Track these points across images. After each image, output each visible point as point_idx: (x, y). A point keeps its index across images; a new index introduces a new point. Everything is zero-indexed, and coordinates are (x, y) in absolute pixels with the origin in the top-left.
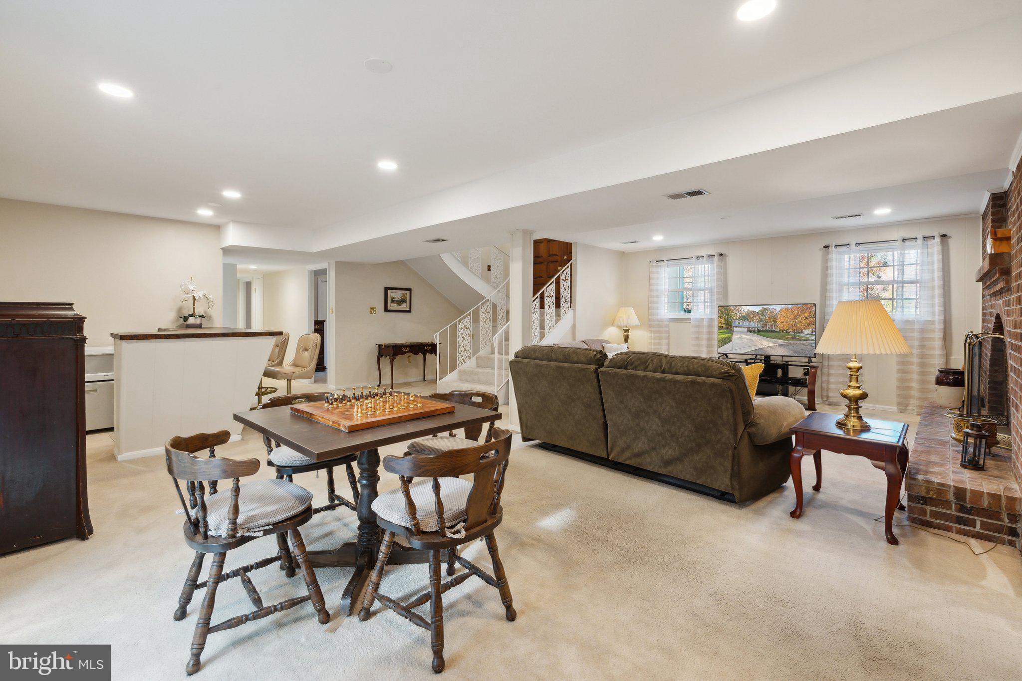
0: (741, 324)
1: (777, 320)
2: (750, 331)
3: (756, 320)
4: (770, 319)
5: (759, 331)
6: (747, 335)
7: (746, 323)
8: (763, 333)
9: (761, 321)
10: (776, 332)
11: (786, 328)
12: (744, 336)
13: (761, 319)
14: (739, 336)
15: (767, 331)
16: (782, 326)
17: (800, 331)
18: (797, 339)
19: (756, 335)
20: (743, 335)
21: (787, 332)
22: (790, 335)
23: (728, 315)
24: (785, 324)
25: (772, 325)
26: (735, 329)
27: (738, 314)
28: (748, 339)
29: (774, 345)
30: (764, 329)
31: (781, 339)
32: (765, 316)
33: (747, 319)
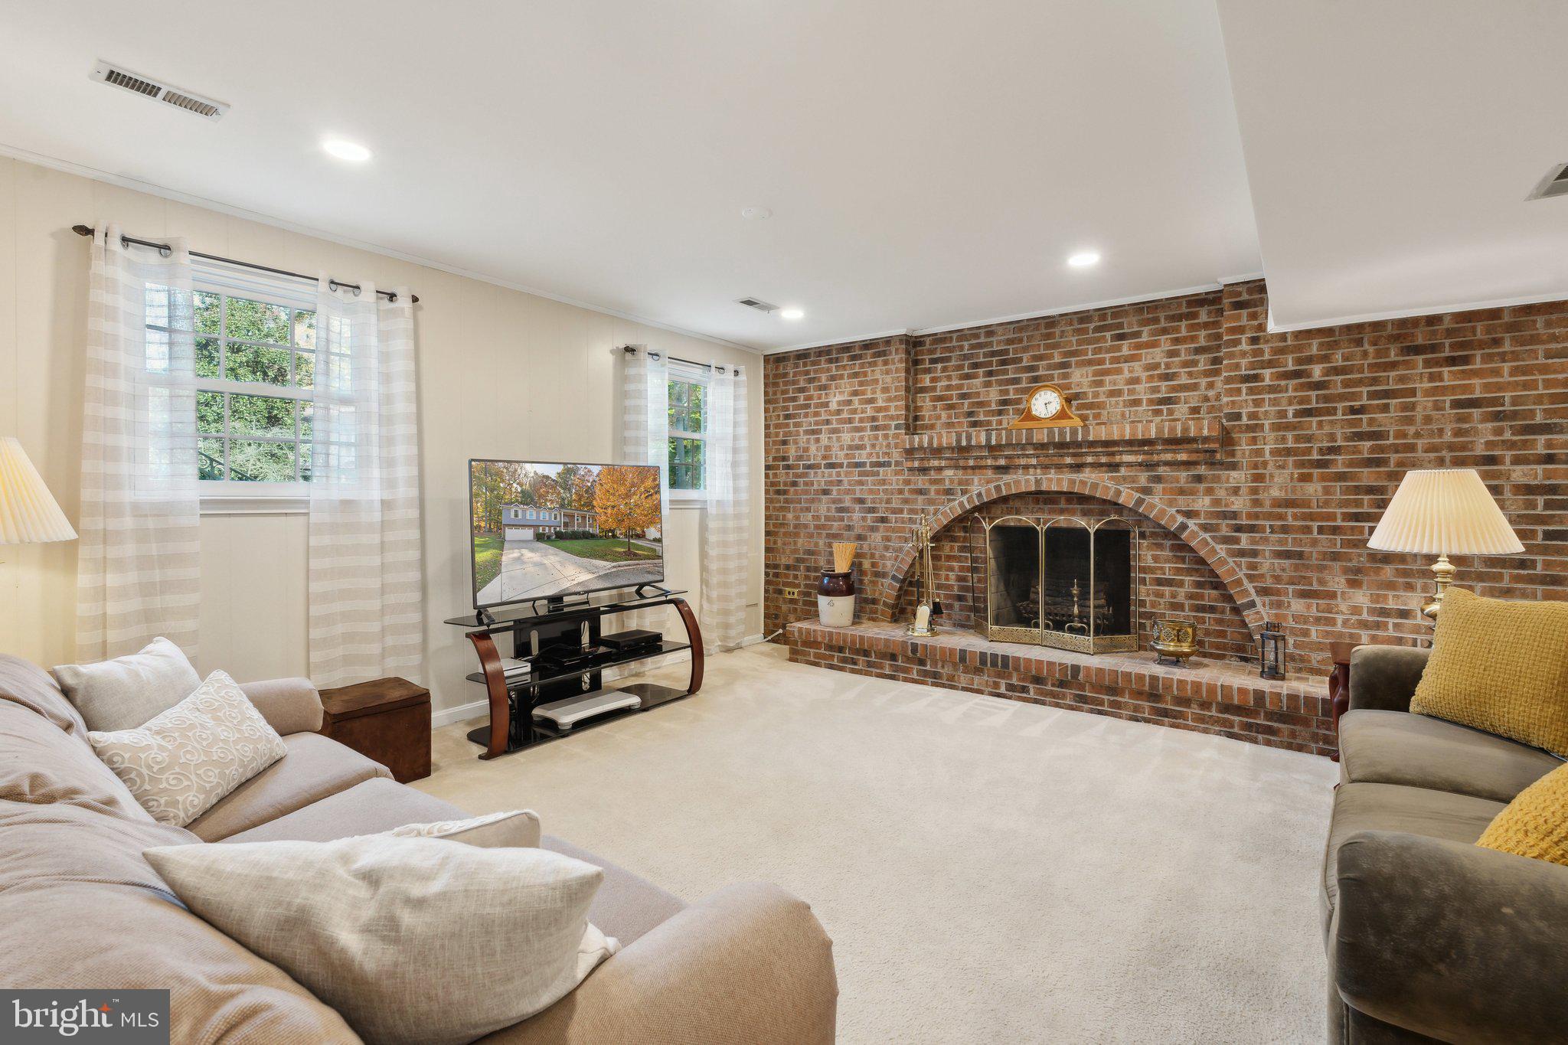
0: (520, 517)
1: (595, 503)
2: (540, 537)
3: (552, 502)
4: (580, 497)
5: (560, 536)
6: (532, 550)
7: (531, 514)
8: (568, 543)
9: (562, 506)
10: (593, 536)
11: (611, 524)
12: (528, 554)
13: (563, 499)
14: (516, 554)
15: (575, 536)
16: (603, 518)
17: (639, 531)
18: (635, 555)
19: (551, 550)
20: (525, 552)
21: (614, 536)
22: (621, 544)
23: (492, 491)
24: (609, 511)
25: (584, 517)
26: (510, 534)
27: (515, 485)
28: (536, 564)
29: (590, 576)
30: (570, 529)
31: (603, 557)
32: (570, 492)
33: (532, 500)
